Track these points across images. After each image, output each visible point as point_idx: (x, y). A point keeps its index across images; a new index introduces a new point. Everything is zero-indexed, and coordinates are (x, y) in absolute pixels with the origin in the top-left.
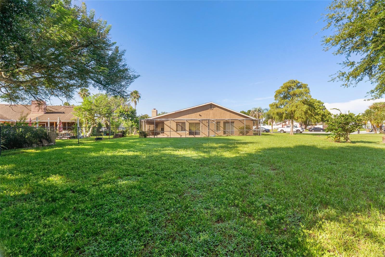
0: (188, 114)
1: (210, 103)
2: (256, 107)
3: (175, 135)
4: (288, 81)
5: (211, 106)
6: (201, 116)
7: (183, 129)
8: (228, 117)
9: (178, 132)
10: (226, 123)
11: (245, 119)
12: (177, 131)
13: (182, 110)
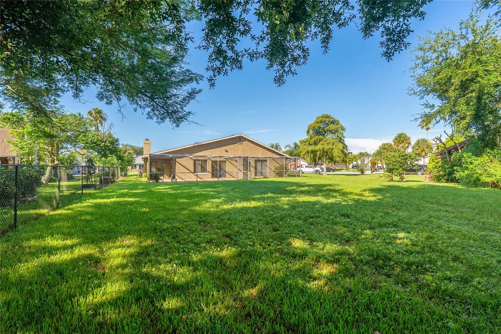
0: (211, 149)
1: (240, 135)
2: (273, 143)
3: (192, 178)
4: (321, 115)
5: (240, 139)
6: (227, 151)
7: (204, 170)
8: (260, 154)
9: (196, 174)
10: (257, 161)
11: (279, 157)
12: (195, 172)
13: (203, 143)
